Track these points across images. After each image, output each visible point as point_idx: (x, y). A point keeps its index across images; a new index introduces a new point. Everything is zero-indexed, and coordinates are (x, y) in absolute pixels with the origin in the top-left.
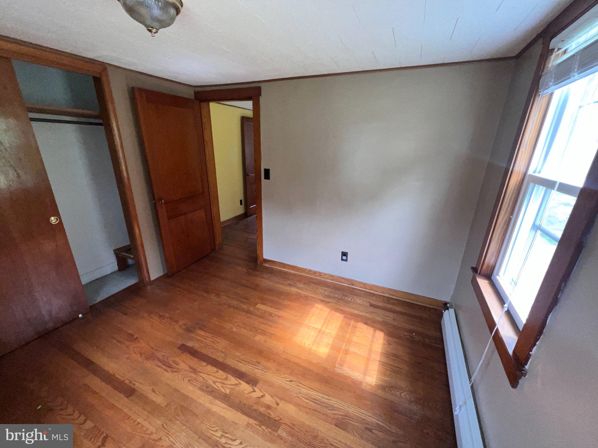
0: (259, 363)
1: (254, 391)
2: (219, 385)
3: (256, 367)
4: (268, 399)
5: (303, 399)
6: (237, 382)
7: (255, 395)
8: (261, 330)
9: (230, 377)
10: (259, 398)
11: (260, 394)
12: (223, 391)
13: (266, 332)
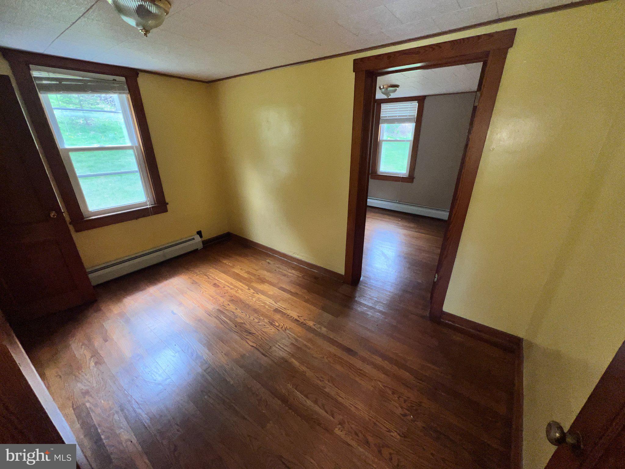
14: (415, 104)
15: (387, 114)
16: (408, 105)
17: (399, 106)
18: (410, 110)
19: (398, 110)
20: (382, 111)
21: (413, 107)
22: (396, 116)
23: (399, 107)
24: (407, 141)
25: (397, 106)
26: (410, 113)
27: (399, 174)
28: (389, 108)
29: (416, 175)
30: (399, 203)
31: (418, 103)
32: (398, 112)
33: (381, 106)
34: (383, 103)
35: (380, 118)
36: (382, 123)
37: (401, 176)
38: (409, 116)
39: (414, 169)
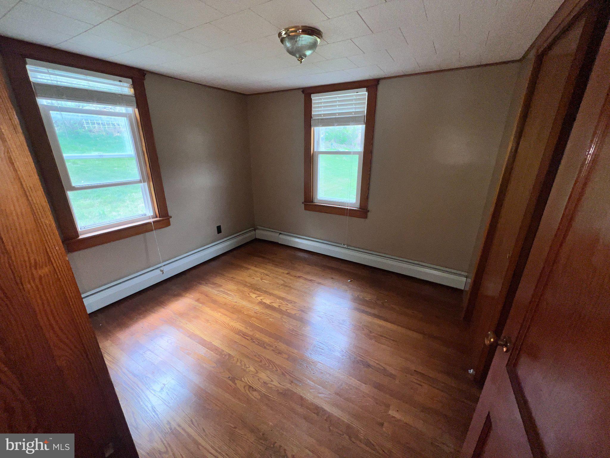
0: (255, 313)
1: (261, 299)
2: (284, 303)
3: (258, 311)
4: (254, 296)
5: (233, 295)
6: (272, 304)
7: (261, 298)
8: (248, 339)
9: (277, 307)
10: (258, 297)
11: (258, 298)
12: (281, 301)
13: (242, 337)
14: (363, 93)
15: (321, 111)
16: (352, 96)
17: (339, 97)
18: (356, 104)
19: (338, 103)
20: (313, 106)
21: (359, 99)
22: (335, 114)
23: (338, 99)
24: (355, 153)
25: (336, 97)
26: (355, 108)
27: (343, 204)
28: (323, 101)
29: (371, 206)
30: (347, 248)
31: (368, 91)
32: (338, 107)
33: (311, 99)
34: (314, 93)
35: (311, 117)
36: (317, 125)
37: (349, 208)
38: (355, 113)
39: (367, 198)
